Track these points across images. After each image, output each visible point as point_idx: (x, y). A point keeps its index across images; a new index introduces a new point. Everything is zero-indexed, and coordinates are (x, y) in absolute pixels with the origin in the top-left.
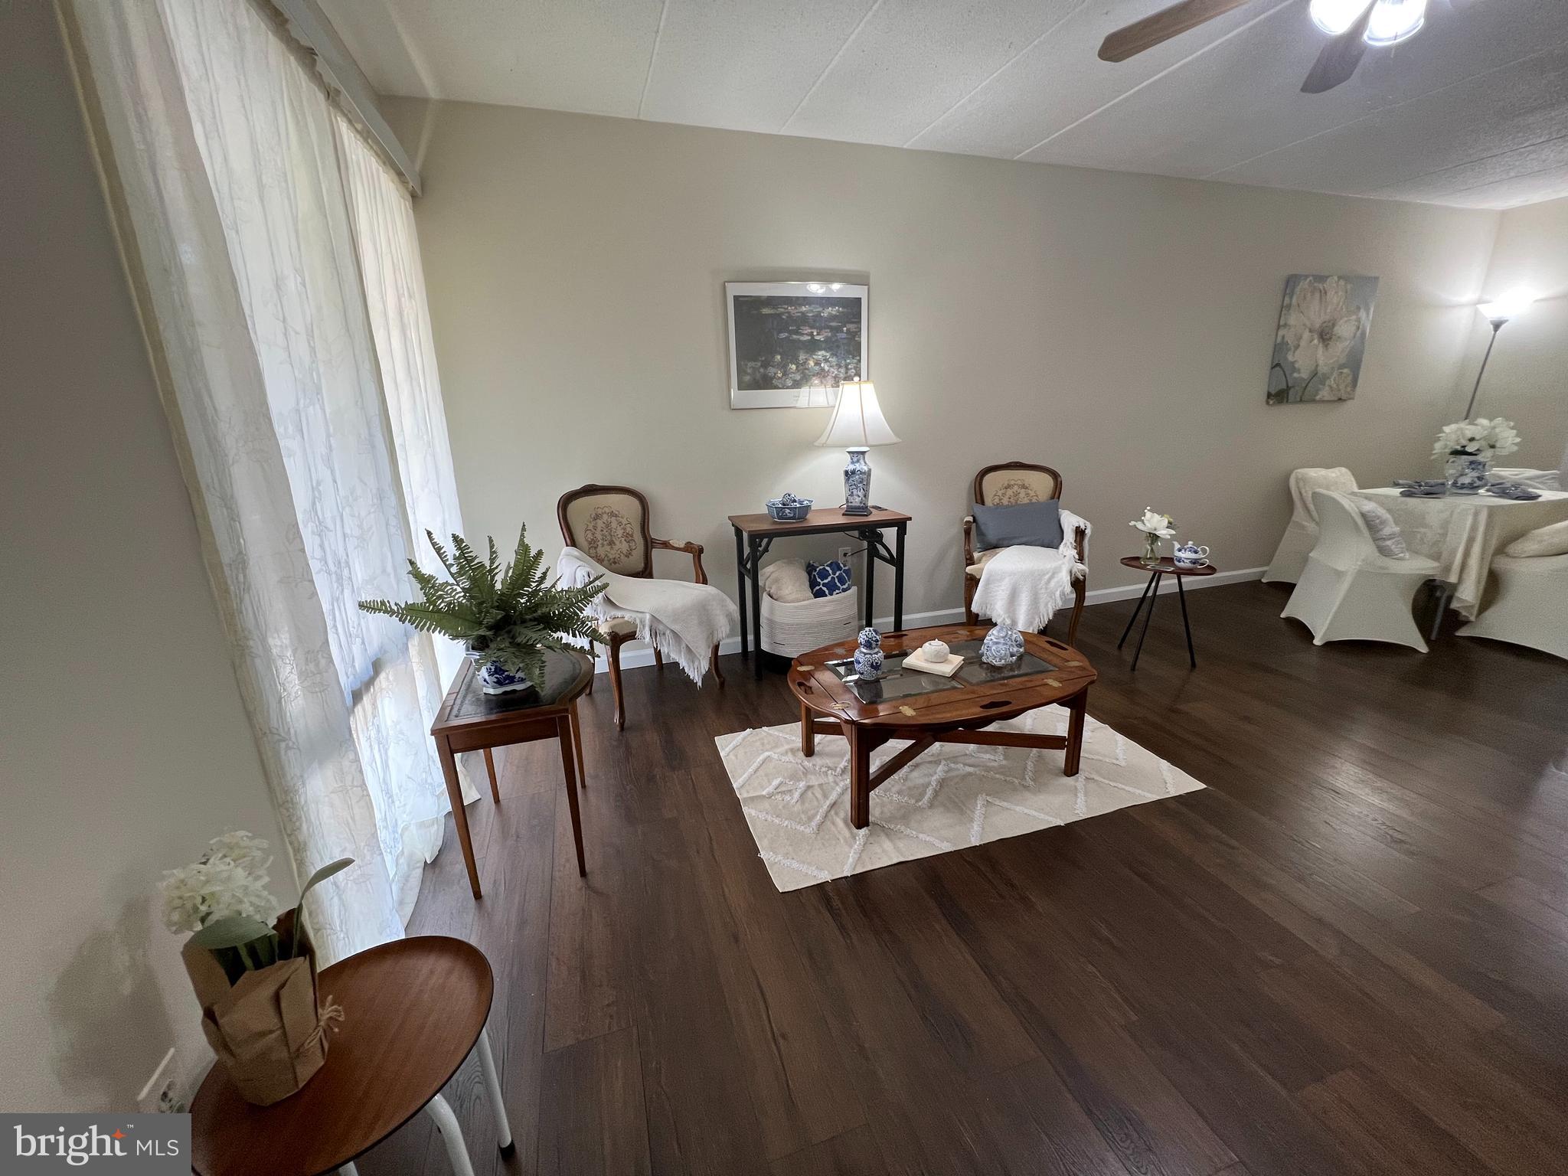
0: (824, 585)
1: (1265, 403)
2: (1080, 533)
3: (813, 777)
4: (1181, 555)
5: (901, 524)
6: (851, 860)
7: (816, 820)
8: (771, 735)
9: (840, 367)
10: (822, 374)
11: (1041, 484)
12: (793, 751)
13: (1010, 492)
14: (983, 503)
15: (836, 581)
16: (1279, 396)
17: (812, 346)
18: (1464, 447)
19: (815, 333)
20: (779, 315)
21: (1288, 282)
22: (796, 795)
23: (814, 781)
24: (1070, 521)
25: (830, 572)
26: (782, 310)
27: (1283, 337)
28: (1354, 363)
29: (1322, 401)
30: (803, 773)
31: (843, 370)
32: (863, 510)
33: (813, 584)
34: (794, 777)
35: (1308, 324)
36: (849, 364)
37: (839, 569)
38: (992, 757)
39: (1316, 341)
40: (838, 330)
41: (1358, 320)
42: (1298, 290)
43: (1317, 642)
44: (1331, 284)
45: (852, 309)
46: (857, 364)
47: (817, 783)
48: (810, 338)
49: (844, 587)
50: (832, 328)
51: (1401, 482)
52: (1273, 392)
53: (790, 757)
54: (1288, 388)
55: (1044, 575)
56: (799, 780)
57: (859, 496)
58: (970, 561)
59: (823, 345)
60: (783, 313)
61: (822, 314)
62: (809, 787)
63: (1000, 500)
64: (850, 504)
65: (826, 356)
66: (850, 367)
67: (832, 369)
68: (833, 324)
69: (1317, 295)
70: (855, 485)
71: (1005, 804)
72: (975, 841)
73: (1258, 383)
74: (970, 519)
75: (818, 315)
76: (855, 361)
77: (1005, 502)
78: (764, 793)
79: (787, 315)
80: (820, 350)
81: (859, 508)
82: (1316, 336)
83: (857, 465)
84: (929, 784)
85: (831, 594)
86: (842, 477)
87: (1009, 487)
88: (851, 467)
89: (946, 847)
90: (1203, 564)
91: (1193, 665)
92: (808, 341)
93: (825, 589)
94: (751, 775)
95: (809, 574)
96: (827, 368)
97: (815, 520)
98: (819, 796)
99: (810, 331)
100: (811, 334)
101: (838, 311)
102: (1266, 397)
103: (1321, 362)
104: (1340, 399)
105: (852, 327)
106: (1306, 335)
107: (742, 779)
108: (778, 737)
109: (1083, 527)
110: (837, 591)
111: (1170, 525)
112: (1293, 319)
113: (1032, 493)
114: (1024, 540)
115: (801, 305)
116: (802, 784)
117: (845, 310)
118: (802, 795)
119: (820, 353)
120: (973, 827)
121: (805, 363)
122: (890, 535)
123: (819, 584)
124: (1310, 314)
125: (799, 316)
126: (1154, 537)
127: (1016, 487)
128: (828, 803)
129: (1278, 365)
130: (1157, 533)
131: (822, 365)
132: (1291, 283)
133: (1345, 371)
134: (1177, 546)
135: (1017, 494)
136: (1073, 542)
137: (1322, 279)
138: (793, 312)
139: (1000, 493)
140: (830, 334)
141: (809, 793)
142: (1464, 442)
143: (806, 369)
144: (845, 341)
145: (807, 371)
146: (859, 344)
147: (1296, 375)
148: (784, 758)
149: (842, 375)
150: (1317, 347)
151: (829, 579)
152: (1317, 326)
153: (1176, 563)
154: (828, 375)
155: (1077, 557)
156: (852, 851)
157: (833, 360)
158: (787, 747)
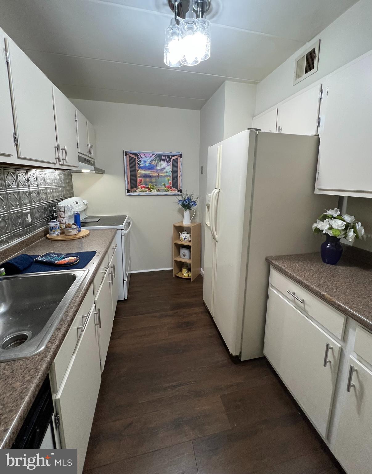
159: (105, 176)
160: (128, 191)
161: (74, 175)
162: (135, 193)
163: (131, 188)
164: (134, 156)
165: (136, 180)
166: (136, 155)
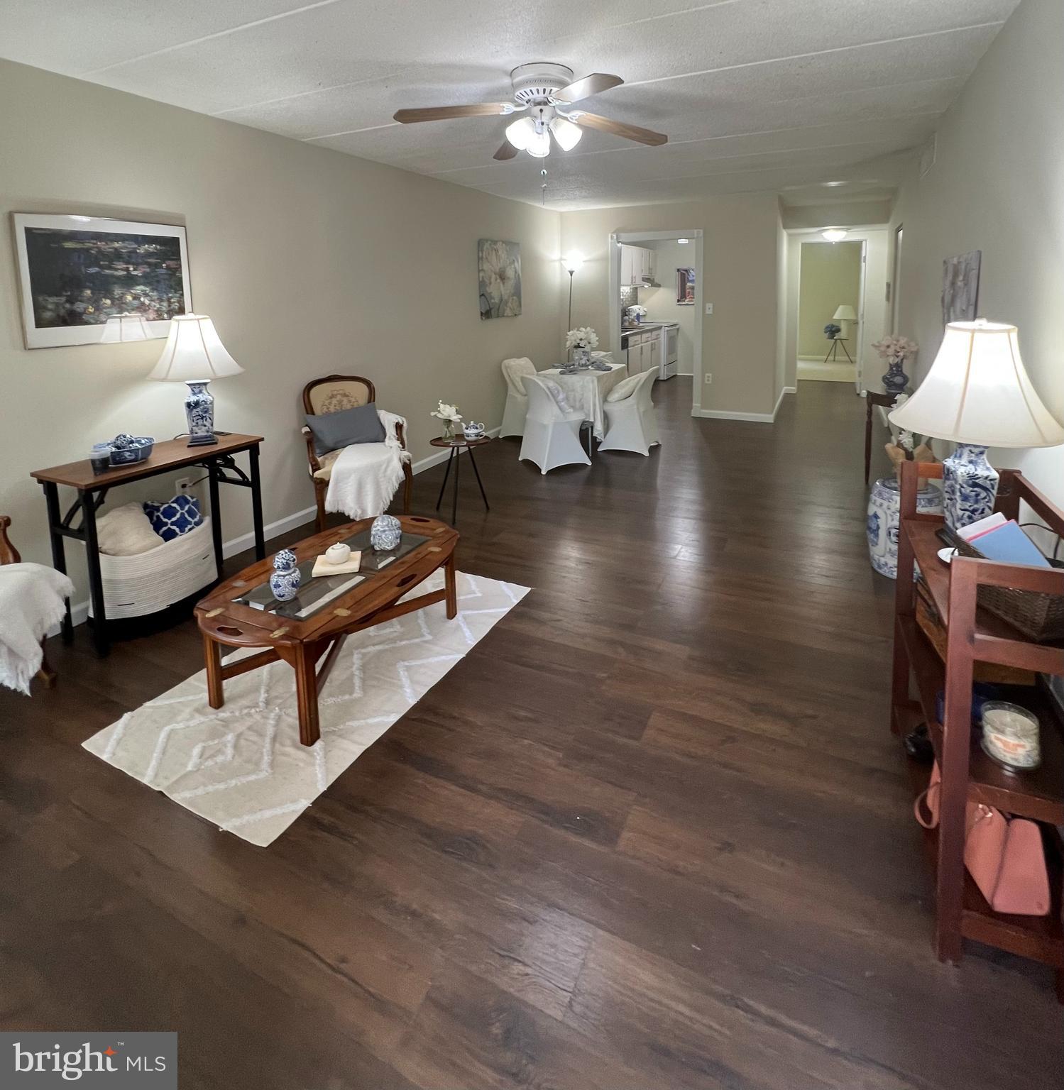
0: (173, 524)
1: (480, 320)
2: (399, 427)
3: (236, 725)
4: (468, 431)
5: (253, 447)
6: (320, 776)
7: (265, 761)
8: (160, 707)
9: (162, 301)
10: (142, 308)
11: (358, 392)
12: (199, 711)
13: (334, 401)
14: (313, 413)
15: (186, 516)
16: (487, 314)
17: (129, 281)
18: (579, 344)
19: (131, 269)
20: (88, 250)
21: (479, 244)
22: (229, 751)
23: (240, 727)
24: (389, 419)
25: (178, 508)
26: (91, 245)
27: (483, 277)
28: (517, 293)
29: (507, 316)
30: (223, 726)
31: (165, 304)
32: (210, 440)
33: (157, 526)
34: (214, 734)
35: (492, 269)
36: (172, 297)
37: (187, 502)
38: (392, 630)
39: (498, 281)
40: (158, 266)
41: (515, 268)
42: (485, 248)
43: (544, 472)
44: (499, 245)
45: (170, 247)
46: (180, 298)
47: (244, 728)
48: (125, 273)
49: (196, 520)
50: (149, 264)
51: (556, 365)
52: (483, 312)
53: (199, 719)
54: (491, 309)
55: (381, 466)
56: (224, 734)
57: (205, 426)
58: (316, 467)
59: (142, 280)
60: (91, 248)
61: (138, 251)
62: (239, 736)
63: (328, 408)
64: (195, 435)
65: (146, 290)
66: (172, 300)
67: (153, 303)
68: (152, 260)
69: (494, 252)
70: (199, 415)
71: (419, 662)
72: (412, 701)
73: (475, 307)
74: (307, 429)
75: (134, 251)
76: (178, 295)
77: (332, 409)
78: (190, 768)
79: (96, 250)
80: (139, 285)
81: (206, 437)
82: (498, 277)
83: (200, 395)
84: (353, 675)
85: (182, 531)
86: (184, 410)
87: (333, 397)
88: (193, 399)
89: (393, 719)
90: (482, 436)
91: (488, 508)
92: (124, 276)
93: (174, 527)
94: (161, 759)
95: (150, 515)
96: (147, 302)
97: (157, 460)
98: (254, 738)
99: (125, 266)
100: (127, 269)
101: (156, 248)
102: (480, 317)
103: (503, 293)
104: (516, 315)
105: (172, 264)
106: (494, 276)
107: (150, 769)
108: (170, 705)
109: (401, 422)
110: (189, 527)
111: (458, 412)
112: (486, 266)
113: (353, 400)
114: (355, 440)
115: (113, 241)
116: (230, 737)
117: (163, 248)
118: (236, 747)
119: (138, 288)
120: (405, 691)
121: (121, 298)
122: (242, 460)
123: (166, 524)
124: (492, 265)
125: (111, 252)
126: (448, 422)
127: (339, 397)
128: (268, 740)
129: (483, 295)
130: (451, 419)
131: (142, 299)
132: (480, 243)
133: (515, 298)
134: (464, 426)
135: (340, 402)
136: (395, 435)
137: (495, 242)
138: (103, 247)
139: (327, 402)
140: (148, 270)
141: (242, 742)
142: (579, 341)
143: (123, 303)
144: (166, 277)
145: (123, 305)
146: (181, 279)
147: (493, 301)
148: (192, 723)
149: (164, 309)
150: (499, 283)
151: (178, 516)
152: (498, 271)
153: (467, 438)
154: (149, 309)
155: (401, 446)
156: (317, 768)
157: (154, 294)
158: (188, 710)
159: (661, 289)
160: (678, 301)
161: (639, 290)
162: (684, 303)
163: (681, 298)
164: (684, 272)
165: (685, 292)
166: (686, 271)
